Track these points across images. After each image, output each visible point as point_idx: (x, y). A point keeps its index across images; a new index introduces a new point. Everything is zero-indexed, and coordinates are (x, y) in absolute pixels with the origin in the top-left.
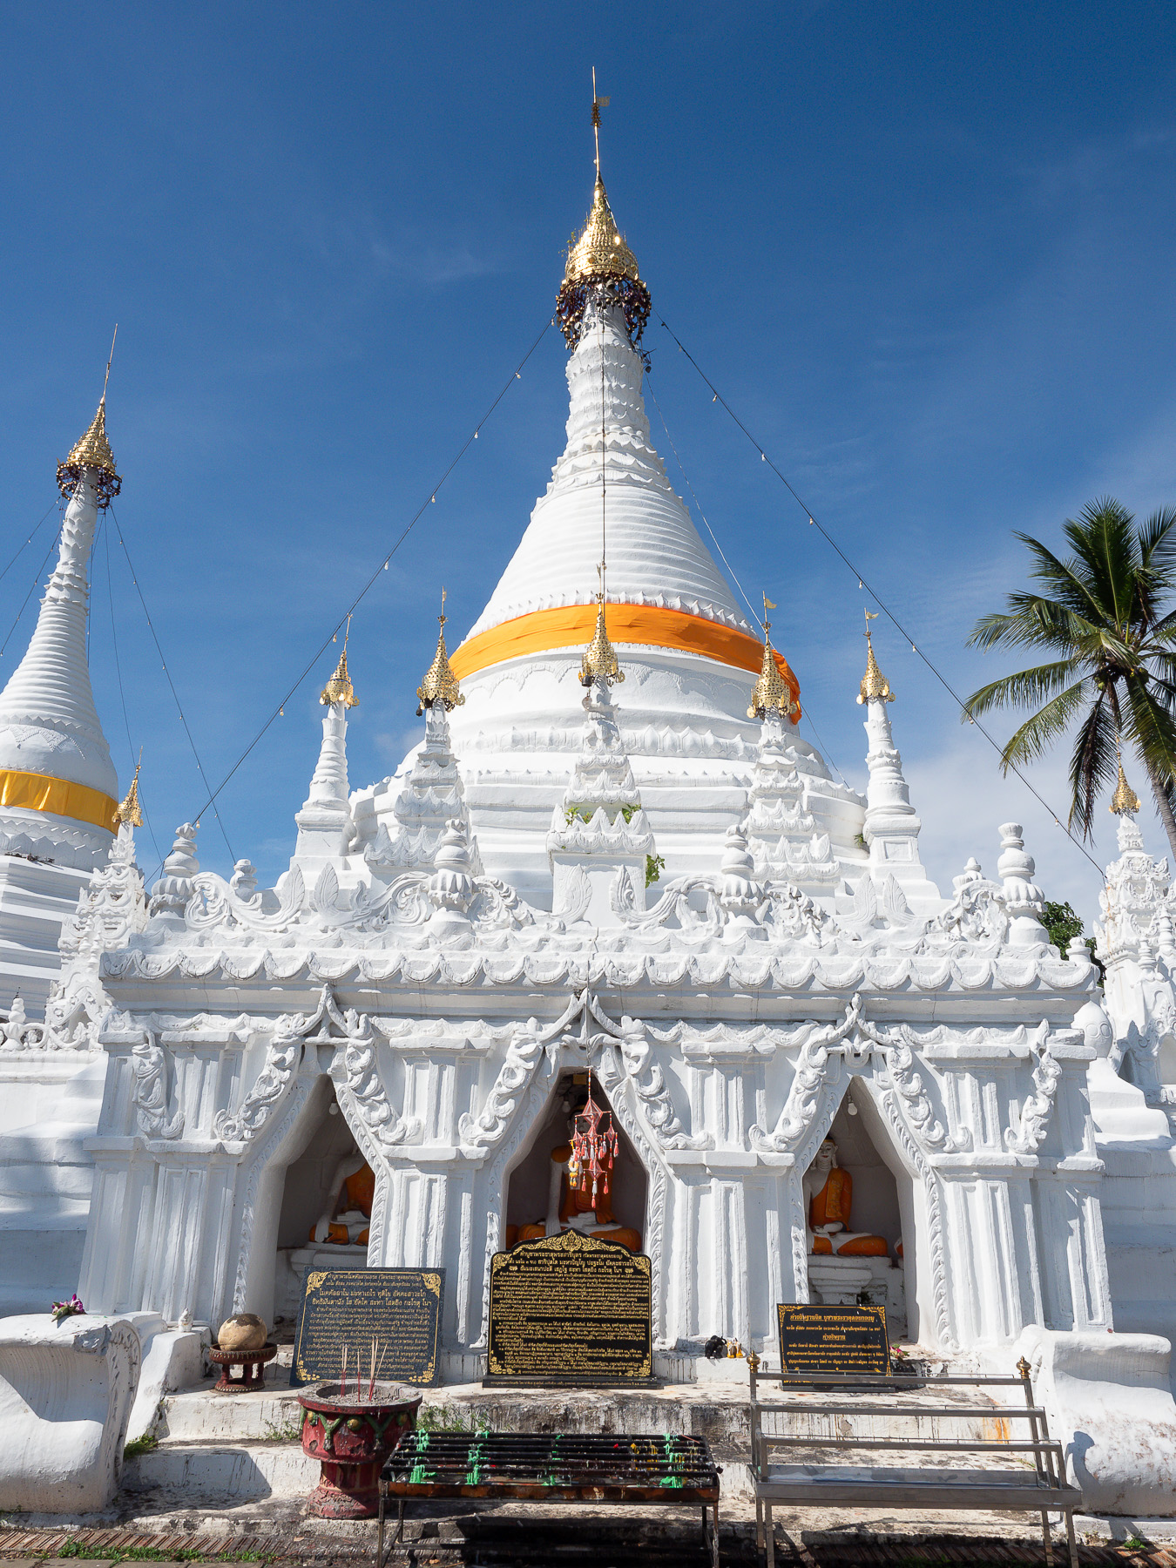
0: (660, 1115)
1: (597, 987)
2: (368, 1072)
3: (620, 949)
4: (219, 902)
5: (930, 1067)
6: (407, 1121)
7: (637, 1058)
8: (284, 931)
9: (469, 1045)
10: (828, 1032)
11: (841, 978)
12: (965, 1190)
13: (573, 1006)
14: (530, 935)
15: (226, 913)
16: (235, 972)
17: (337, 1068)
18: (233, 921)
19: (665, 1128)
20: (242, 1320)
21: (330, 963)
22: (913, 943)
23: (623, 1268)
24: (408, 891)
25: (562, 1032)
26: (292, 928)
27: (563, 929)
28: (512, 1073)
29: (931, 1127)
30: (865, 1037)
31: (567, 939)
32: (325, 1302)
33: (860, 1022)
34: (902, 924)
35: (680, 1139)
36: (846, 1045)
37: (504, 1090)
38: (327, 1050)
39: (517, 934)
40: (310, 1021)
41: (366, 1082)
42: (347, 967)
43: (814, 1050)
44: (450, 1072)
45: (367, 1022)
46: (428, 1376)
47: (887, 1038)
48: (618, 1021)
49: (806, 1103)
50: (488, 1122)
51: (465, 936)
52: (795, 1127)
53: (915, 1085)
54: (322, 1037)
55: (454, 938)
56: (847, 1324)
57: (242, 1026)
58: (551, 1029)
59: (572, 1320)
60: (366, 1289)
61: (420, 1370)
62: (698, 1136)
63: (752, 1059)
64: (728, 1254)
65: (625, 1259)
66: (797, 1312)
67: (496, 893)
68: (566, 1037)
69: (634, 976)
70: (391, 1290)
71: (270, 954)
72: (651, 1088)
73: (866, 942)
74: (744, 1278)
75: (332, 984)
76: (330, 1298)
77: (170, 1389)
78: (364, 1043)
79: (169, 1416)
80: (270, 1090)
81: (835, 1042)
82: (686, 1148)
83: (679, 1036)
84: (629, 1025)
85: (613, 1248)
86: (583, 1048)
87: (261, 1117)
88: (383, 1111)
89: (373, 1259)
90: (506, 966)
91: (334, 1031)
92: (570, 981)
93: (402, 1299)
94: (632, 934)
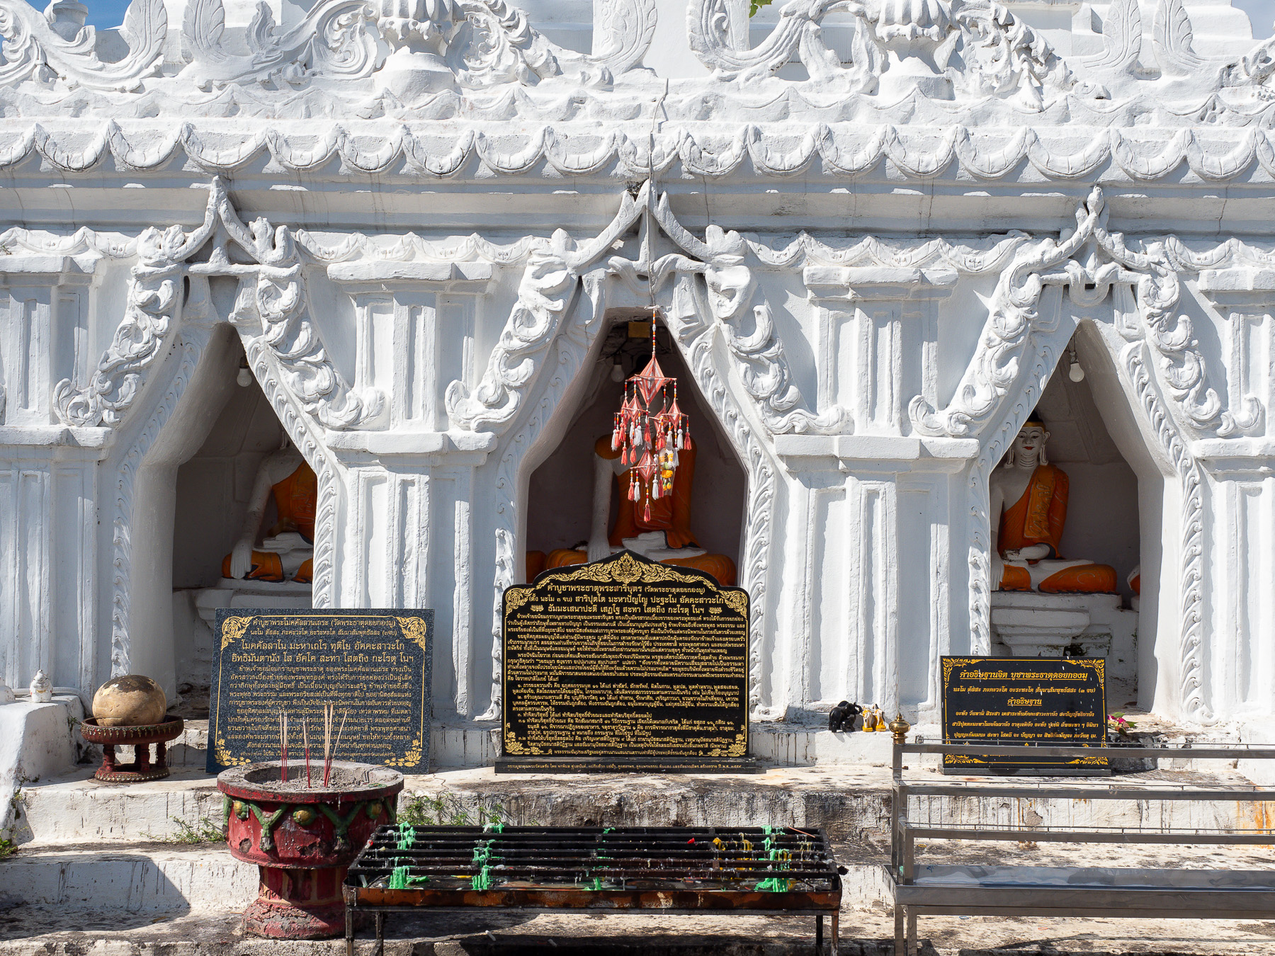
0: (767, 381)
1: (667, 178)
2: (295, 318)
3: (705, 115)
4: (23, 41)
5: (1207, 305)
6: (363, 393)
7: (730, 293)
8: (138, 90)
9: (457, 273)
10: (1045, 249)
11: (1071, 161)
13: (626, 210)
14: (554, 93)
15: (36, 60)
16: (61, 158)
17: (245, 313)
18: (49, 75)
19: (774, 402)
20: (126, 684)
21: (220, 141)
22: (1197, 102)
23: (706, 606)
24: (343, 19)
25: (609, 252)
26: (150, 83)
27: (608, 83)
28: (527, 318)
29: (1200, 399)
30: (1105, 257)
31: (615, 99)
32: (252, 658)
33: (1099, 233)
34: (1182, 72)
35: (799, 418)
36: (1073, 270)
37: (516, 344)
38: (225, 285)
39: (531, 91)
40: (194, 238)
41: (292, 333)
42: (248, 148)
43: (1020, 278)
44: (427, 318)
45: (287, 238)
46: (413, 758)
47: (1140, 259)
48: (700, 233)
49: (1002, 362)
50: (491, 394)
51: (443, 94)
52: (982, 399)
53: (1180, 334)
54: (216, 263)
55: (425, 98)
56: (1046, 684)
57: (83, 247)
58: (590, 247)
59: (628, 680)
60: (313, 640)
61: (400, 749)
62: (827, 414)
63: (919, 293)
64: (869, 587)
65: (709, 593)
66: (970, 668)
67: (493, 20)
68: (616, 261)
69: (727, 159)
70: (352, 640)
71: (118, 128)
72: (754, 340)
73: (1118, 102)
74: (892, 622)
75: (226, 177)
76: (259, 652)
77: (28, 777)
78: (285, 272)
79: (30, 814)
80: (138, 347)
81: (1056, 265)
82: (807, 431)
83: (799, 257)
84: (718, 240)
85: (690, 579)
86: (643, 277)
87: (128, 390)
88: (322, 379)
89: (322, 596)
90: (514, 143)
91: (235, 253)
92: (620, 169)
93: (369, 653)
94: (726, 90)
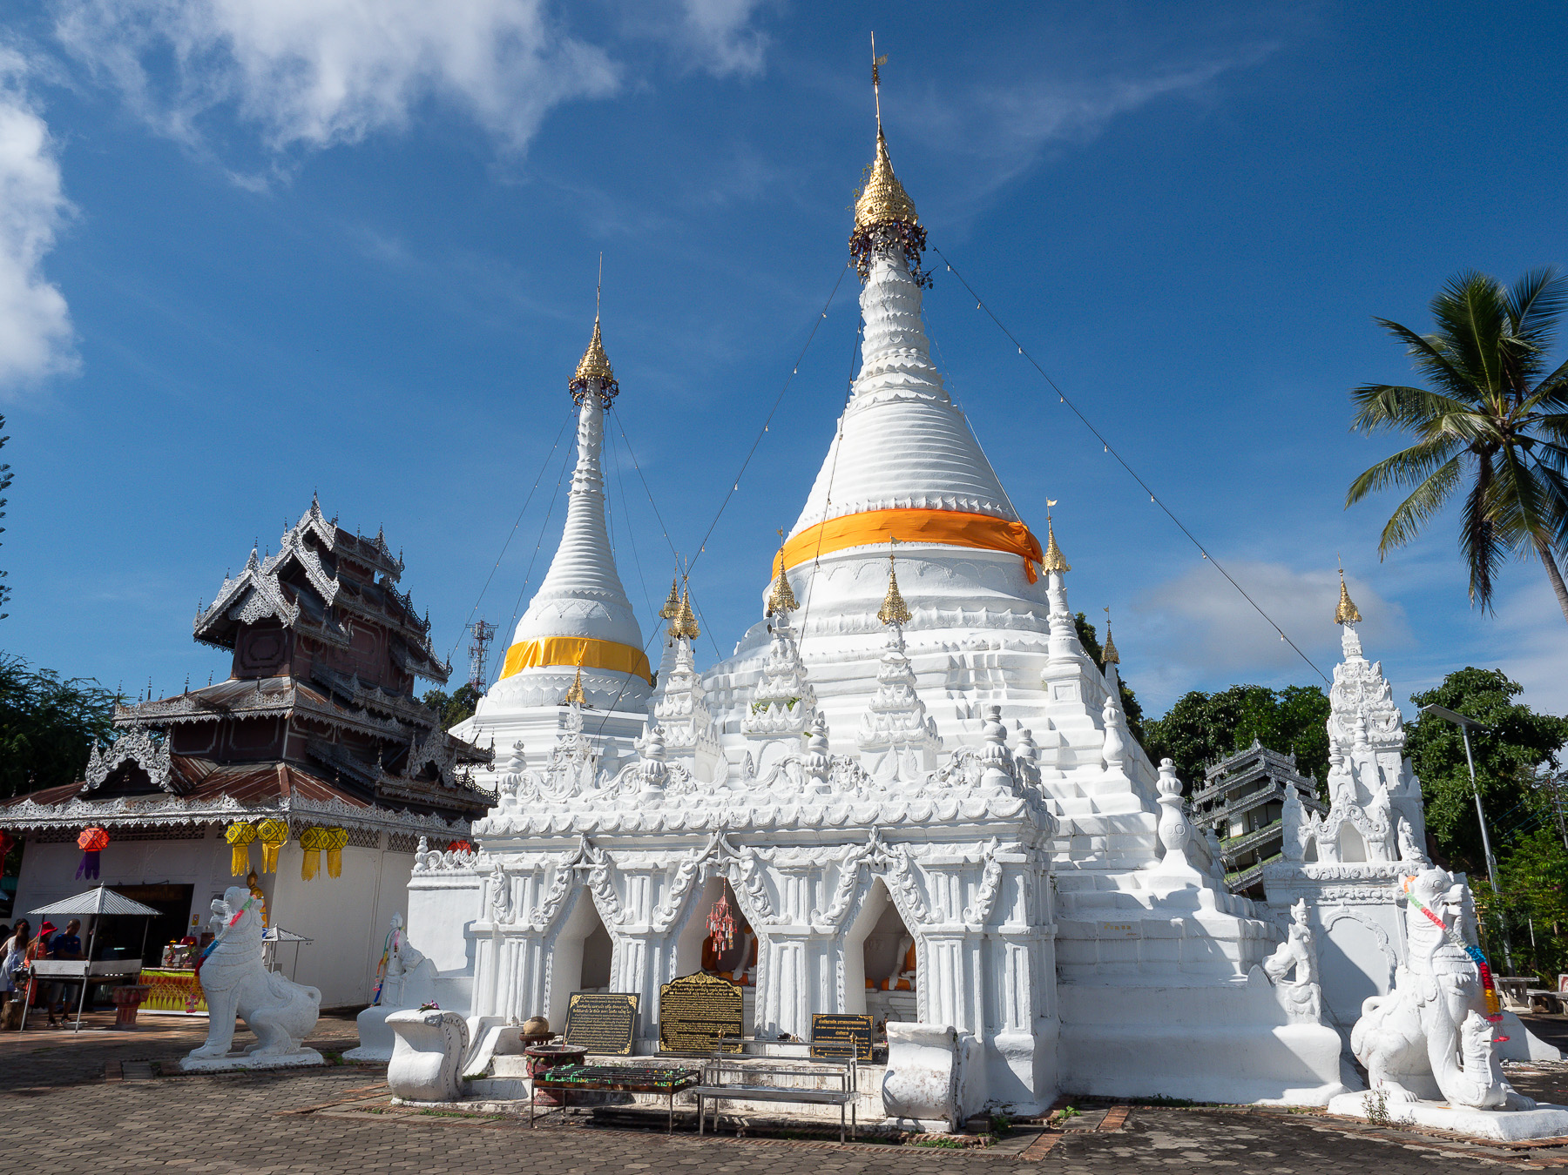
0: (760, 904)
1: (724, 829)
2: (606, 882)
3: (742, 804)
4: (533, 787)
5: (923, 870)
6: (627, 911)
7: (746, 871)
8: (565, 802)
9: (656, 866)
10: (859, 850)
11: (864, 817)
12: (938, 946)
13: (712, 839)
14: (693, 798)
15: (536, 794)
16: (536, 829)
17: (593, 881)
18: (539, 798)
19: (762, 912)
20: (533, 1020)
21: (585, 821)
22: (916, 790)
23: (728, 992)
24: (630, 774)
25: (709, 856)
26: (569, 800)
27: (712, 793)
28: (680, 882)
29: (918, 908)
30: (881, 852)
31: (713, 799)
32: (578, 1011)
33: (877, 843)
34: (913, 779)
35: (771, 918)
36: (869, 858)
37: (675, 892)
38: (585, 872)
39: (687, 798)
40: (577, 854)
41: (605, 889)
42: (592, 824)
43: (850, 862)
44: (648, 880)
45: (604, 855)
46: (627, 1051)
47: (894, 853)
48: (737, 848)
49: (844, 895)
50: (667, 911)
51: (657, 801)
52: (836, 911)
53: (908, 883)
54: (582, 864)
55: (652, 802)
56: (851, 1026)
57: (544, 859)
58: (702, 854)
59: (702, 1022)
60: (600, 1004)
61: (623, 1047)
62: (782, 917)
63: (813, 869)
64: (796, 986)
65: (729, 988)
66: (823, 1019)
67: (677, 771)
68: (709, 859)
69: (744, 821)
70: (612, 1005)
71: (554, 817)
72: (754, 889)
73: (889, 791)
74: (804, 1000)
75: (586, 834)
76: (582, 1009)
77: (495, 1052)
78: (603, 867)
79: (495, 1065)
80: (556, 895)
81: (863, 857)
82: (774, 923)
83: (773, 856)
84: (745, 851)
85: (722, 982)
86: (720, 865)
87: (552, 911)
88: (613, 906)
89: (612, 989)
90: (675, 818)
91: (589, 861)
92: (709, 826)
93: (617, 1010)
94: (751, 795)
